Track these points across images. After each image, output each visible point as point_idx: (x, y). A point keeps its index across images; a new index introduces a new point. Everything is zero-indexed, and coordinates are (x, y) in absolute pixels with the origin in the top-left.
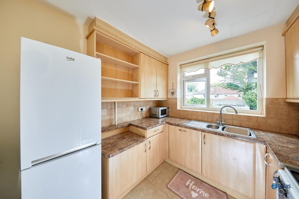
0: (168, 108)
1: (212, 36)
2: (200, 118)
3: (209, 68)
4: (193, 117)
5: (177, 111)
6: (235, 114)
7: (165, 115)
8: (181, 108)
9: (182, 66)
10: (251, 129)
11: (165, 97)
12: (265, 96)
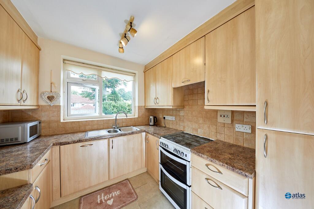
0: (40, 123)
1: (119, 52)
2: (95, 127)
3: (102, 77)
4: (87, 128)
5: (60, 124)
6: (126, 118)
7: (35, 136)
8: (64, 120)
9: (66, 62)
10: (134, 126)
11: (35, 104)
12: (137, 105)
